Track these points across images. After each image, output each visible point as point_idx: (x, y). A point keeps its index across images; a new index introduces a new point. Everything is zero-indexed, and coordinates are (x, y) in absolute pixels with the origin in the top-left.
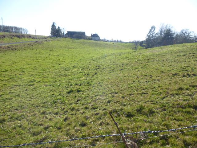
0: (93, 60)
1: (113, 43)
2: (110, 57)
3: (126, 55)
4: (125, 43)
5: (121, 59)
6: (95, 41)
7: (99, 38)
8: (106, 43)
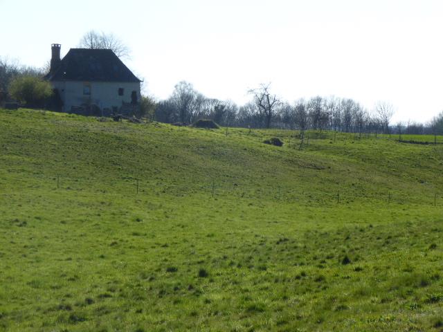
0: (74, 319)
1: (270, 133)
2: (248, 277)
3: (405, 251)
4: (399, 130)
5: (362, 294)
6: (92, 125)
7: (128, 88)
8: (203, 133)
